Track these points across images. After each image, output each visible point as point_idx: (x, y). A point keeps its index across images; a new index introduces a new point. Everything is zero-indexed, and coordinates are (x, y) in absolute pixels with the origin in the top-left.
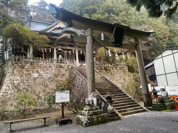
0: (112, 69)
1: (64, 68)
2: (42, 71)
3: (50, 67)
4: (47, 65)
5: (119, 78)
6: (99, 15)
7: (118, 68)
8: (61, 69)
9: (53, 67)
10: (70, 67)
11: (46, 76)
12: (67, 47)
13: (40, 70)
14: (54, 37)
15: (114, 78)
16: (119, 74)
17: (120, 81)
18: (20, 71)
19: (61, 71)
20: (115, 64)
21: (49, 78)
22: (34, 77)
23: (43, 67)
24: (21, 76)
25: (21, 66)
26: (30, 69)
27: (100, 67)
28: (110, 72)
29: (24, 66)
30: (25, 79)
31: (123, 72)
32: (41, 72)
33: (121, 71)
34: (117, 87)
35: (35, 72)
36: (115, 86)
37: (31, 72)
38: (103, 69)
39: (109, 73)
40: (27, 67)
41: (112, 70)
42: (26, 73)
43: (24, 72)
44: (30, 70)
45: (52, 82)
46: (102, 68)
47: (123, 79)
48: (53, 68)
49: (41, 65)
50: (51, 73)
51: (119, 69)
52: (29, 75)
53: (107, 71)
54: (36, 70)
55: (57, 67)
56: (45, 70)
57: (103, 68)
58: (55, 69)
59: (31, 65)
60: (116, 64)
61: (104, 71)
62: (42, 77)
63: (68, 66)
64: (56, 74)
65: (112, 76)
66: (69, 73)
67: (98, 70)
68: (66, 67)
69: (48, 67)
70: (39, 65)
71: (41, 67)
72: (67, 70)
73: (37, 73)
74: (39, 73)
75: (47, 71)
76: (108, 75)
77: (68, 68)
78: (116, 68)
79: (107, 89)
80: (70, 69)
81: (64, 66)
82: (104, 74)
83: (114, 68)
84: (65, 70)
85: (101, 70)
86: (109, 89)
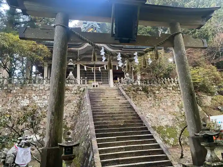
0: (157, 90)
1: (71, 91)
4: (45, 87)
5: (170, 104)
7: (170, 87)
10: (82, 89)
11: (41, 103)
12: (95, 62)
13: (33, 95)
14: (72, 49)
15: (160, 104)
16: (172, 97)
17: (171, 110)
18: (4, 97)
21: (45, 107)
22: (22, 105)
23: (39, 90)
24: (4, 105)
25: (6, 91)
26: (20, 94)
27: (134, 86)
28: (153, 95)
29: (12, 90)
30: (9, 109)
31: (179, 94)
32: (35, 98)
33: (174, 92)
35: (25, 97)
37: (20, 98)
38: (140, 90)
39: (151, 96)
40: (15, 92)
41: (157, 92)
42: (12, 100)
43: (10, 99)
44: (19, 96)
46: (138, 89)
47: (178, 105)
49: (36, 87)
51: (171, 89)
52: (16, 102)
53: (148, 93)
54: (28, 96)
56: (41, 95)
57: (141, 88)
59: (21, 88)
61: (143, 93)
62: (35, 104)
63: (79, 88)
65: (157, 101)
66: (79, 99)
67: (130, 91)
68: (75, 89)
69: (47, 90)
70: (33, 88)
71: (35, 90)
72: (76, 94)
73: (28, 99)
74: (32, 99)
75: (45, 96)
76: (148, 99)
77: (79, 90)
78: (166, 88)
79: (118, 125)
80: (81, 91)
81: (73, 87)
82: (141, 99)
83: (162, 88)
84: (73, 93)
85: (135, 92)
86: (122, 124)
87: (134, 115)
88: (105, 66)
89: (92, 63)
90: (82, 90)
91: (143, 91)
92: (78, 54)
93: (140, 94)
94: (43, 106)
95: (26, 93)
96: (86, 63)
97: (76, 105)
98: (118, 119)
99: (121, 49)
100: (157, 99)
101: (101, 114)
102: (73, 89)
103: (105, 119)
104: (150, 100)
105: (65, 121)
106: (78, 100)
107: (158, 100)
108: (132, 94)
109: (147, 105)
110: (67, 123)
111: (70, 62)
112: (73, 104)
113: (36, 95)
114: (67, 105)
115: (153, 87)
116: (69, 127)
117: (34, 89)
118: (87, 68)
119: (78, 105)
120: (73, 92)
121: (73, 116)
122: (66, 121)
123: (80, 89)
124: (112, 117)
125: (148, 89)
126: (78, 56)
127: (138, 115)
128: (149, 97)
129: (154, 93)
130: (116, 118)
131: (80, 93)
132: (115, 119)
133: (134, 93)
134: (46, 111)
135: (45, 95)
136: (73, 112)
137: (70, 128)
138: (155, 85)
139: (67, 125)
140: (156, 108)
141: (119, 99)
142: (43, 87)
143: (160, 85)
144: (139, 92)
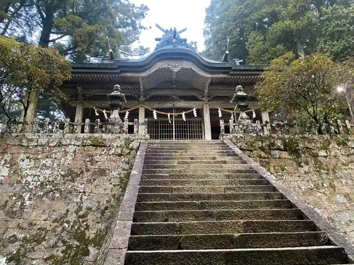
0: (322, 148)
1: (110, 147)
2: (27, 161)
3: (59, 146)
4: (51, 140)
6: (287, 22)
8: (99, 150)
9: (70, 147)
10: (135, 144)
11: (34, 176)
12: (175, 103)
13: (22, 156)
15: (335, 183)
19: (96, 158)
20: (338, 126)
21: (42, 183)
23: (37, 146)
27: (262, 139)
28: (312, 162)
32: (24, 164)
34: (312, 226)
35: (2, 162)
36: (300, 215)
38: (279, 149)
39: (307, 163)
41: (322, 153)
45: (44, 199)
46: (273, 144)
48: (71, 149)
49: (31, 140)
50: (59, 165)
53: (299, 156)
55: (84, 146)
56: (39, 157)
57: (279, 143)
58: (75, 151)
60: (341, 129)
61: (285, 154)
62: (19, 178)
63: (129, 142)
64: (76, 170)
65: (324, 176)
67: (251, 151)
68: (119, 145)
69: (54, 147)
70: (24, 141)
71: (28, 146)
72: (120, 155)
73: (8, 165)
74: (15, 166)
75: (47, 160)
76: (302, 170)
77: (127, 147)
78: (344, 144)
79: (222, 237)
80: (132, 149)
81: (114, 140)
82: (283, 170)
83: (333, 145)
84: (113, 154)
85: (266, 153)
86: (236, 235)
87: (277, 205)
88: (194, 110)
89: (169, 105)
90: (135, 147)
91: (285, 150)
92: (141, 87)
93: (280, 158)
94: (39, 183)
95: (7, 153)
96: (157, 105)
97: (117, 182)
98: (220, 216)
99: (227, 73)
100: (324, 170)
101: (166, 197)
102: (115, 145)
103: (175, 215)
104: (306, 173)
105: (83, 222)
106: (124, 170)
107: (328, 174)
108: (258, 159)
109: (300, 185)
110: (87, 227)
111: (116, 90)
112: (110, 180)
113: (28, 158)
114: (95, 180)
115: (311, 141)
116: (92, 236)
117: (26, 145)
118: (158, 114)
119: (121, 182)
120: (113, 151)
121: (106, 208)
122: (87, 220)
123: (131, 145)
124: (202, 206)
125: (298, 146)
126: (142, 91)
127: (290, 205)
128: (302, 164)
129: (316, 156)
130: (215, 211)
131: (129, 153)
132: (210, 215)
133: (263, 154)
134: (42, 193)
135: (47, 157)
136: (107, 199)
137: (93, 241)
138: (315, 137)
139: (86, 232)
140: (324, 193)
141: (225, 162)
142: (46, 140)
143: (327, 136)
144: (277, 153)
